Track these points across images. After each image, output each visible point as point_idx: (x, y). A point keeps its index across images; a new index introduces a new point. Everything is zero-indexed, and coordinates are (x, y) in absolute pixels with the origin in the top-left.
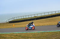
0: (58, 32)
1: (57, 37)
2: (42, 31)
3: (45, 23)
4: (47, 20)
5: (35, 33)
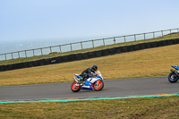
0: (121, 100)
1: (119, 116)
5: (51, 103)
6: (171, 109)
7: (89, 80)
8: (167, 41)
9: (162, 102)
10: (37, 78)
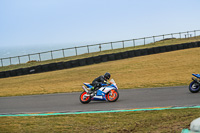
0: (107, 114)
2: (55, 110)
3: (66, 85)
4: (71, 72)
5: (30, 117)
6: (164, 124)
7: (101, 89)
8: (159, 48)
9: (154, 117)
10: (14, 89)
